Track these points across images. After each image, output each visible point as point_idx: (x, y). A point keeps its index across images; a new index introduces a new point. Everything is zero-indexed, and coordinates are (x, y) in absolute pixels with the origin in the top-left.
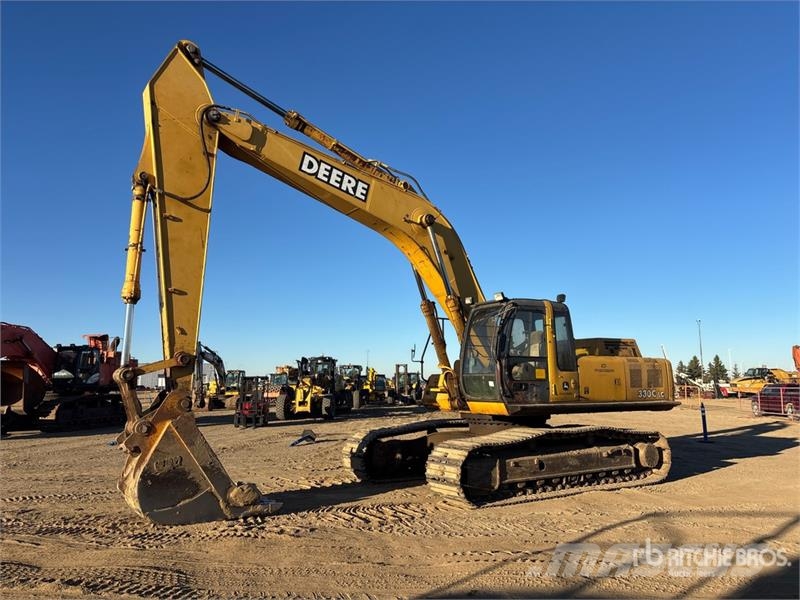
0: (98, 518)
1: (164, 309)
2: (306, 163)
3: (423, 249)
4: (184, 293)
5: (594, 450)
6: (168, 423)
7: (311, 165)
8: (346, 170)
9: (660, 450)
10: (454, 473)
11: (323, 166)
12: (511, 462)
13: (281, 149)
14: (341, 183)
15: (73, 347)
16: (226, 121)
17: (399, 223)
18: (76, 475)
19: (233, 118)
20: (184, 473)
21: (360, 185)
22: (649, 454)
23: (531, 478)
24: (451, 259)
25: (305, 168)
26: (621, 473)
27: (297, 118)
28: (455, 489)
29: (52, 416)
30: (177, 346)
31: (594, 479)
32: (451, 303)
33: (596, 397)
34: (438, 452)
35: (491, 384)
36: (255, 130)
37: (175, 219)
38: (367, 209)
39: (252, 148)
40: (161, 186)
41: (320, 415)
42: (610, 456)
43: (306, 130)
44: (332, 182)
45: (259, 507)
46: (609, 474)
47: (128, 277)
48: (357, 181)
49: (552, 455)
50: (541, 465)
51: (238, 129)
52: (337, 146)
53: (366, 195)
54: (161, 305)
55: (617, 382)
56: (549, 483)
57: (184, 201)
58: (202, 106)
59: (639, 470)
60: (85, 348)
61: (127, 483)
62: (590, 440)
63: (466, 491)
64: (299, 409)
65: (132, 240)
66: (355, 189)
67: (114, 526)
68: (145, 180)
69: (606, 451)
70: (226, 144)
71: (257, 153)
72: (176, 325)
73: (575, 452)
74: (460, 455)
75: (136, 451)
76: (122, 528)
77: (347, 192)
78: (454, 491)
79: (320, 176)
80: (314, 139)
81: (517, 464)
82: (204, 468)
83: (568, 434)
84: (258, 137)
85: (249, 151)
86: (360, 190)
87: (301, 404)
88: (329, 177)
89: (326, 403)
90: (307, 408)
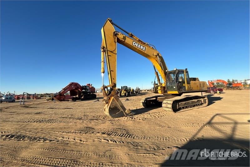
0: (100, 116)
1: (109, 74)
2: (134, 43)
3: (156, 61)
4: (113, 71)
5: (194, 100)
6: (113, 97)
7: (134, 44)
8: (141, 45)
9: (206, 100)
10: (170, 106)
11: (137, 44)
12: (180, 103)
13: (129, 41)
14: (140, 47)
15: (85, 86)
16: (118, 35)
17: (152, 55)
18: (91, 107)
19: (120, 34)
20: (117, 107)
21: (144, 48)
22: (204, 100)
23: (183, 106)
24: (162, 63)
25: (133, 44)
26: (199, 105)
27: (131, 34)
28: (171, 109)
29: (83, 98)
30: (113, 82)
31: (194, 106)
32: (163, 72)
33: (194, 89)
34: (164, 102)
35: (174, 87)
36: (124, 36)
37: (110, 56)
38: (145, 52)
39: (124, 40)
40: (107, 49)
41: (126, 96)
42: (197, 101)
43: (133, 37)
44: (139, 47)
45: (131, 114)
46: (197, 105)
47: (102, 68)
48: (143, 47)
49: (187, 102)
50: (185, 104)
51: (121, 36)
52: (139, 40)
53: (145, 50)
54: (108, 74)
55: (197, 86)
56: (187, 107)
57: (111, 52)
58: (113, 32)
59: (202, 104)
60: (87, 86)
61: (106, 109)
62: (193, 98)
63: (173, 110)
64: (122, 95)
65: (102, 60)
66: (143, 48)
67: (104, 118)
68: (104, 48)
69: (196, 100)
70: (118, 40)
71: (124, 41)
72: (112, 78)
73: (191, 101)
74: (172, 102)
75: (107, 103)
76: (105, 118)
77: (142, 49)
78: (170, 110)
79: (136, 46)
80: (134, 39)
81: (181, 104)
82: (120, 106)
83: (189, 97)
84: (124, 38)
85: (123, 41)
86: (144, 49)
87: (123, 94)
88: (138, 46)
89: (127, 94)
90: (124, 95)
